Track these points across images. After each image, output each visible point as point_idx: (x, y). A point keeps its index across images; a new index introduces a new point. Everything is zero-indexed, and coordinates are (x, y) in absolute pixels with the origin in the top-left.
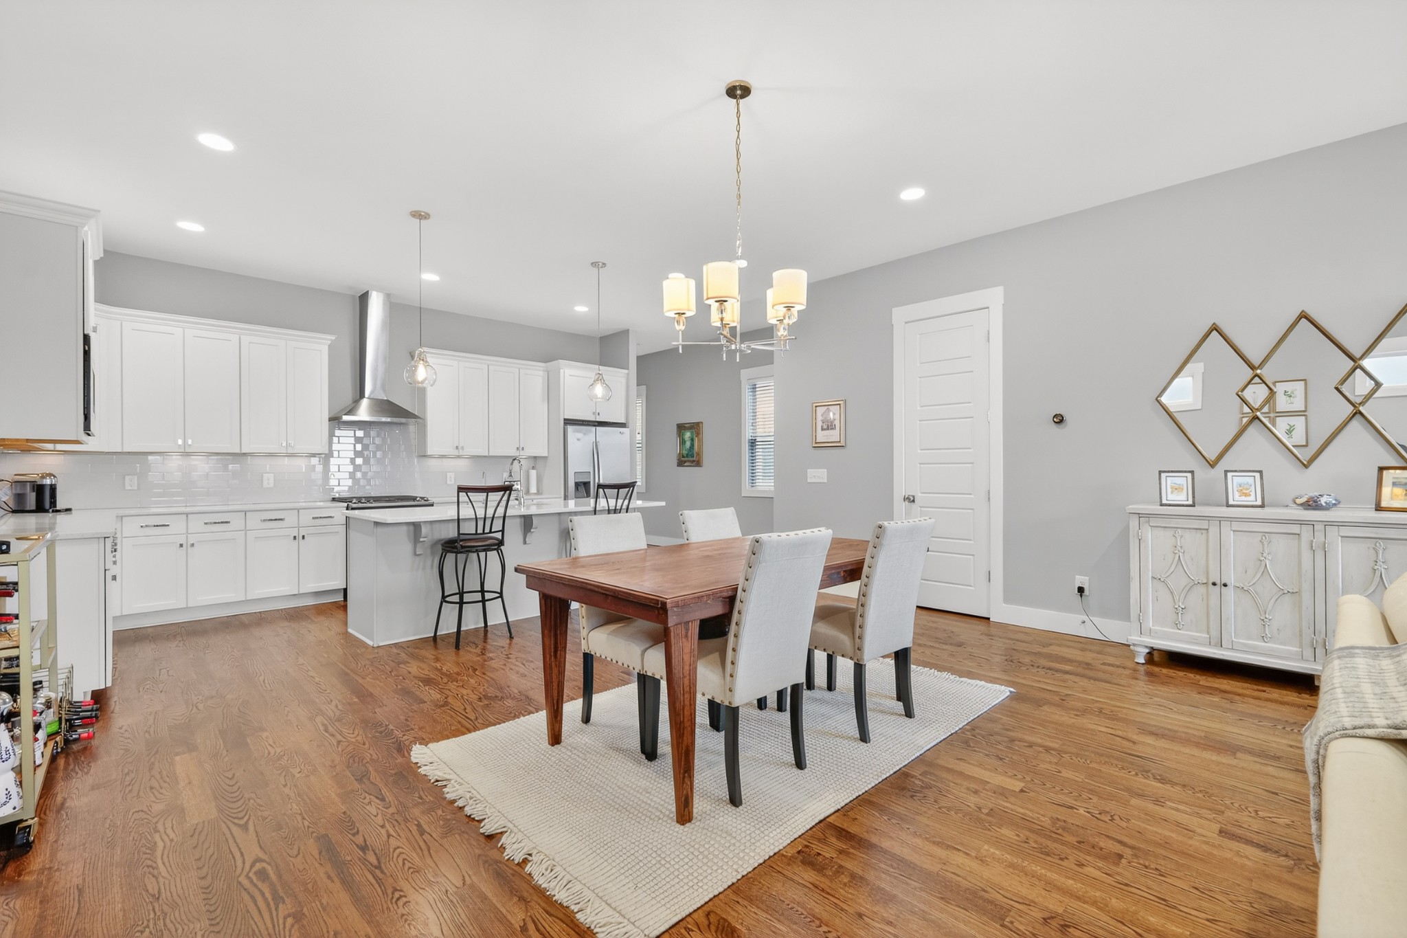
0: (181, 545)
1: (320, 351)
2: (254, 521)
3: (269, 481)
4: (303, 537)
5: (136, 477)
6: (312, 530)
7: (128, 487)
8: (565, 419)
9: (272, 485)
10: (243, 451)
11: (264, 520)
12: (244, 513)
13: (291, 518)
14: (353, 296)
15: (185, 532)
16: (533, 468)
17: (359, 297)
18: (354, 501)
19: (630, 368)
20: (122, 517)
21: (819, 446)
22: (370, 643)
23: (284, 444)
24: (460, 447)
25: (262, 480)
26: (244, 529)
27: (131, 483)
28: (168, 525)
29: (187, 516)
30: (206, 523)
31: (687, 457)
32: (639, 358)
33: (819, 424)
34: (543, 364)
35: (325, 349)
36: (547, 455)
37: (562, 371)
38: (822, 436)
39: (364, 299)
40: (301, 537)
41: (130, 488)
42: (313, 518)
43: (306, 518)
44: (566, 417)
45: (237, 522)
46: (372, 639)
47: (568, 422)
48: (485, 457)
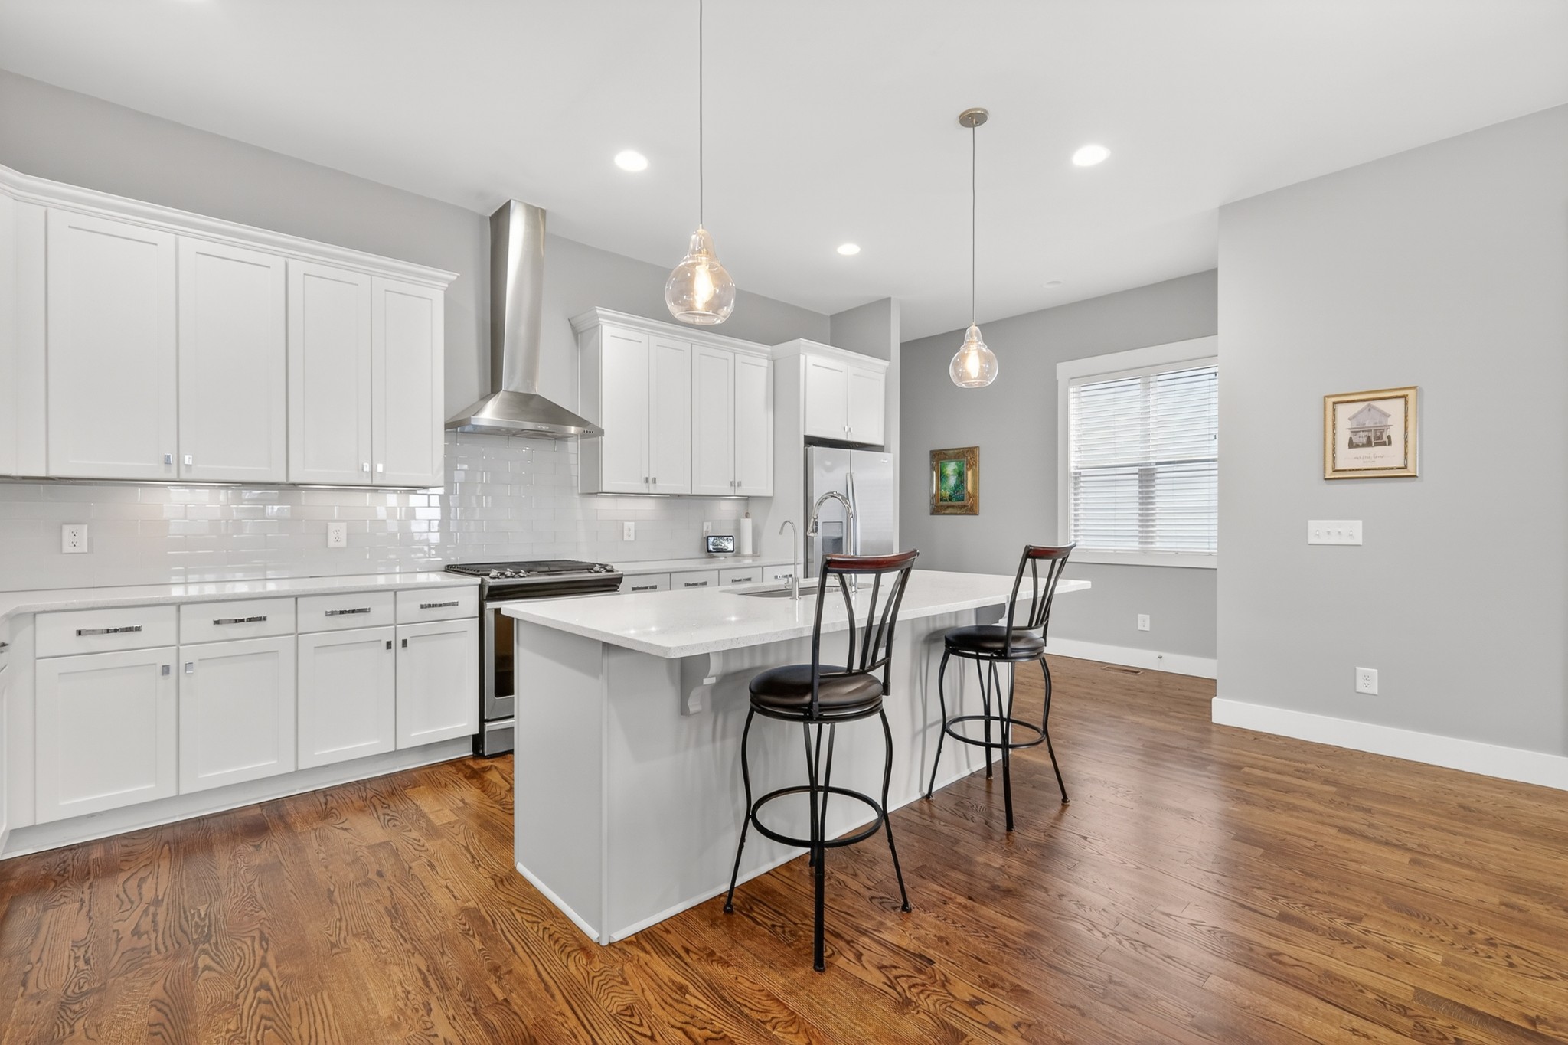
0: (166, 670)
1: (431, 299)
2: (313, 616)
3: (338, 535)
4: (405, 643)
5: (86, 526)
6: (421, 629)
7: (67, 548)
8: (806, 437)
9: (343, 543)
10: (292, 480)
11: (332, 613)
12: (294, 599)
13: (381, 610)
14: (482, 218)
15: (174, 642)
16: (747, 516)
17: (491, 218)
18: (494, 573)
19: (892, 359)
20: (35, 614)
21: (1340, 476)
22: (593, 934)
23: (367, 468)
24: (651, 480)
25: (326, 534)
26: (293, 631)
27: (77, 538)
28: (138, 629)
29: (179, 610)
30: (217, 622)
31: (950, 500)
32: (903, 346)
33: (1343, 437)
34: (768, 348)
35: (438, 297)
36: (770, 494)
37: (802, 357)
38: (1348, 458)
39: (499, 220)
40: (399, 644)
41: (72, 550)
42: (422, 607)
43: (409, 607)
44: (806, 434)
45: (280, 619)
46: (598, 927)
47: (811, 441)
48: (689, 495)
